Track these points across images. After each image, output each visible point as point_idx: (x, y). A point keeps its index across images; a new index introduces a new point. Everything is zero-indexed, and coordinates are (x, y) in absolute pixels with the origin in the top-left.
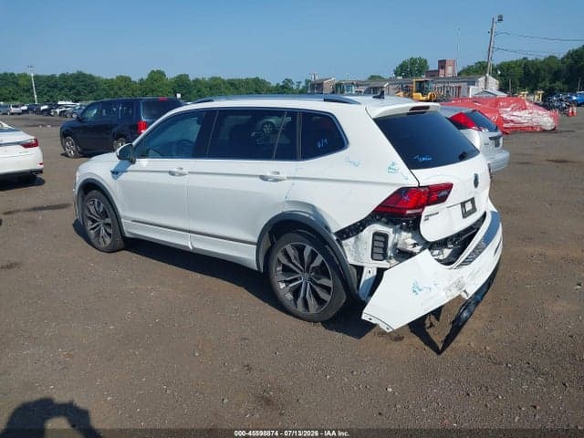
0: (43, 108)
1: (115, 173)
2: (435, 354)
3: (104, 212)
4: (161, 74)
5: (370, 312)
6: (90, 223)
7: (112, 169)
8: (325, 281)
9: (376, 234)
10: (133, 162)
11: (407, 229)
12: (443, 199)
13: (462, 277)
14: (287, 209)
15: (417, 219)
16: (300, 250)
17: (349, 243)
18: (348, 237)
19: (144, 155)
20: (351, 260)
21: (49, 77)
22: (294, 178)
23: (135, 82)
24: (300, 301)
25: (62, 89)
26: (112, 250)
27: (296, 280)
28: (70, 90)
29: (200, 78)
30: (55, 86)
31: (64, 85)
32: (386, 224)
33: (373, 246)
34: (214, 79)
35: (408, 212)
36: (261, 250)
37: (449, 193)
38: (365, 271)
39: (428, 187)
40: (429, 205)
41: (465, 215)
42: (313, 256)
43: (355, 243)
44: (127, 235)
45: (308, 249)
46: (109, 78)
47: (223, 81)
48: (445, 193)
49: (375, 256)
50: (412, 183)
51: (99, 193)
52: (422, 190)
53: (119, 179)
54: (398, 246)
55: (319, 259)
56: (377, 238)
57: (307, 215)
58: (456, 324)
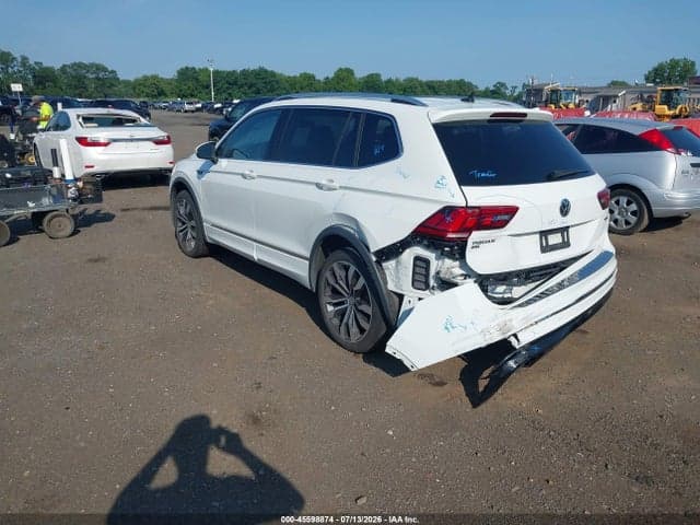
0: (216, 106)
1: (200, 173)
2: (470, 406)
3: (190, 214)
4: (350, 72)
5: (394, 346)
6: (180, 224)
7: (198, 168)
8: (364, 308)
9: (417, 259)
10: (215, 162)
11: (451, 256)
12: (502, 225)
13: (511, 320)
14: (335, 222)
15: (463, 245)
16: (346, 269)
17: (389, 265)
18: (388, 259)
19: (229, 156)
20: (391, 286)
21: (229, 72)
22: (346, 188)
23: (319, 81)
24: (343, 328)
25: (242, 86)
26: (197, 255)
27: (343, 303)
28: (250, 87)
29: (394, 78)
30: (235, 83)
31: (244, 81)
32: (427, 247)
33: (414, 273)
34: (411, 80)
35: (450, 236)
36: (313, 266)
37: (511, 218)
38: (406, 300)
39: (478, 207)
40: (478, 229)
41: (545, 249)
42: (357, 276)
43: (397, 266)
44: (209, 241)
45: (353, 269)
46: (292, 75)
47: (421, 83)
48: (506, 217)
49: (416, 283)
50: (459, 202)
51: (187, 194)
52: (470, 211)
53: (203, 179)
54: (442, 275)
55: (362, 281)
56: (418, 263)
57: (352, 231)
58: (496, 373)
